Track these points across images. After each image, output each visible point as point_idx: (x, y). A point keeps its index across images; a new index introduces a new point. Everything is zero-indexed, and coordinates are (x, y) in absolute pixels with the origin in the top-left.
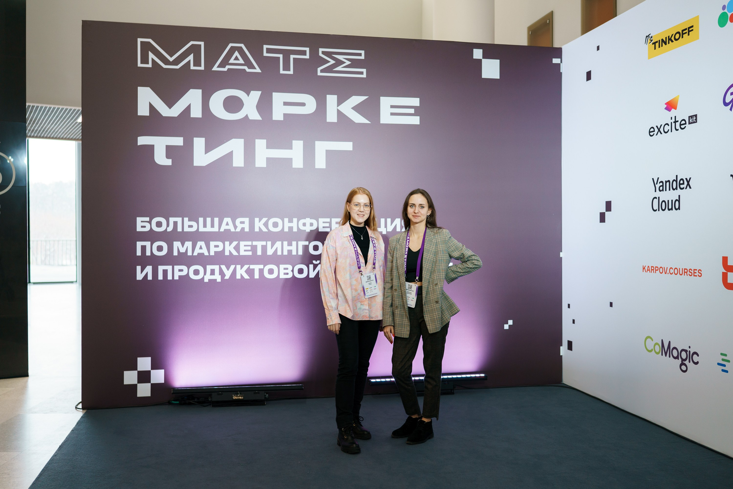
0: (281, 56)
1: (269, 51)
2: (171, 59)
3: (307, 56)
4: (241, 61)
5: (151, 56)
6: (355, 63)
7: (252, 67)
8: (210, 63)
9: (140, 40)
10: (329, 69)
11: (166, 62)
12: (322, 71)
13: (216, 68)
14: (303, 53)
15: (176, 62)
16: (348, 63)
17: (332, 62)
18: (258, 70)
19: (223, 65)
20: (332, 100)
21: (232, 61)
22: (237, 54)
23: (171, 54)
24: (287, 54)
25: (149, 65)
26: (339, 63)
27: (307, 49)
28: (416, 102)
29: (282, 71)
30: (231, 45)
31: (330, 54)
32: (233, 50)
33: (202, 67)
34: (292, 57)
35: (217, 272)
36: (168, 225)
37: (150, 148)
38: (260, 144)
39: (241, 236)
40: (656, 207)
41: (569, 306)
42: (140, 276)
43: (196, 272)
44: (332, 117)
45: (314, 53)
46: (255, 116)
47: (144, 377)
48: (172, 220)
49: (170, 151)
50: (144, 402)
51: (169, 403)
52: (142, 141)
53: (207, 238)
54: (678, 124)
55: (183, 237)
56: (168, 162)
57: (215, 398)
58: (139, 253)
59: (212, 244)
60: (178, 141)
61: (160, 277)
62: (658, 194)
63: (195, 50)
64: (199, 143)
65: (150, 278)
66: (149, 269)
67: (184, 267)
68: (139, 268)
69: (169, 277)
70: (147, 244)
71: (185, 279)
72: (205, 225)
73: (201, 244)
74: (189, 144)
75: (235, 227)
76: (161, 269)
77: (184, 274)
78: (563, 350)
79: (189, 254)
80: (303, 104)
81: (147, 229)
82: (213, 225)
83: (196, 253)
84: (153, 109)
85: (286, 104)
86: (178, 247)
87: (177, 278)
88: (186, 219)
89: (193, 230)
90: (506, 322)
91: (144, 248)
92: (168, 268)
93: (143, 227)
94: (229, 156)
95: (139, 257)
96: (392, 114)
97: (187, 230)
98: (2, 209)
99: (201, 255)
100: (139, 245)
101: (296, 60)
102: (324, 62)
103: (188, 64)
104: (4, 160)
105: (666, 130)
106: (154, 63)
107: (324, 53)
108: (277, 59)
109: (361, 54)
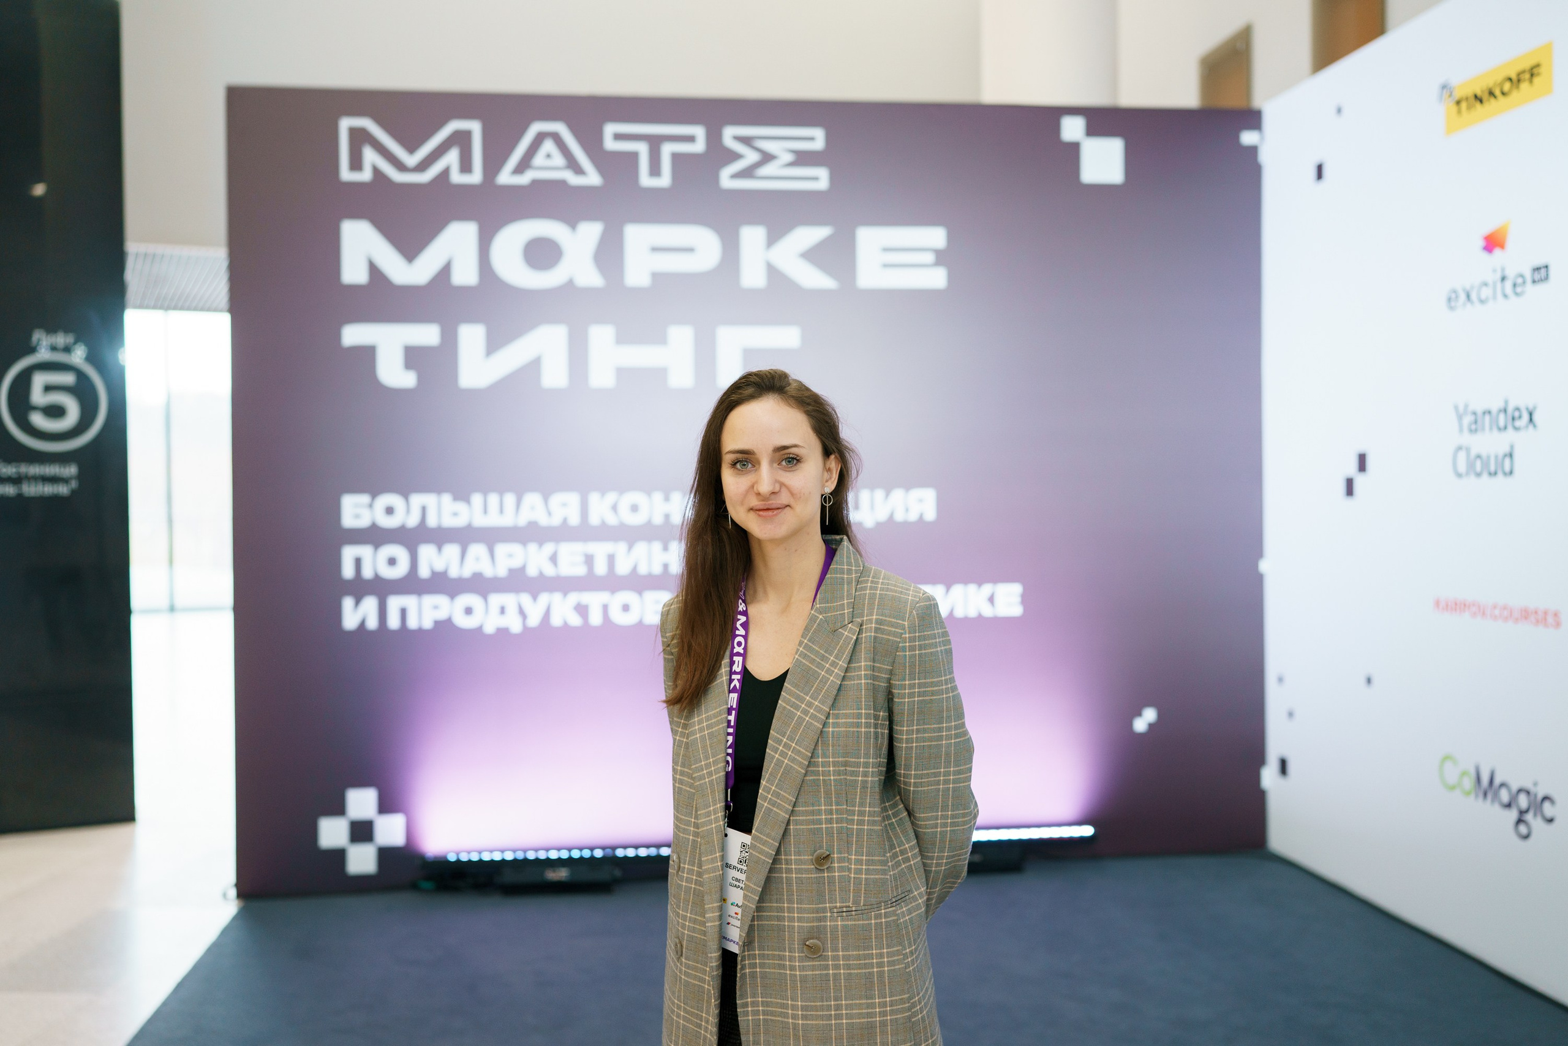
0: (642, 149)
1: (618, 137)
2: (412, 160)
3: (699, 147)
4: (559, 160)
5: (370, 156)
6: (803, 158)
7: (578, 170)
8: (492, 166)
9: (346, 124)
10: (747, 173)
11: (401, 167)
12: (732, 176)
13: (505, 177)
14: (691, 139)
15: (422, 166)
16: (789, 158)
17: (751, 157)
19: (520, 169)
20: (752, 236)
21: (539, 160)
22: (548, 146)
23: (411, 149)
24: (655, 143)
25: (366, 175)
26: (767, 158)
27: (699, 131)
28: (936, 237)
29: (646, 180)
30: (536, 128)
31: (746, 141)
32: (540, 138)
33: (476, 177)
34: (667, 150)
35: (512, 610)
36: (408, 511)
37: (367, 354)
38: (601, 336)
39: (562, 533)
40: (1462, 467)
41: (1280, 680)
42: (350, 621)
43: (469, 611)
44: (753, 276)
45: (714, 138)
46: (589, 277)
47: (362, 832)
48: (418, 500)
49: (413, 356)
50: (362, 885)
51: (414, 887)
52: (353, 335)
53: (491, 537)
54: (1508, 285)
55: (440, 537)
56: (406, 380)
57: (509, 877)
58: (348, 571)
59: (501, 549)
60: (427, 334)
61: (394, 622)
62: (1467, 439)
63: (461, 140)
64: (471, 336)
65: (372, 624)
66: (370, 604)
67: (441, 600)
68: (348, 603)
69: (412, 623)
70: (365, 551)
71: (444, 626)
72: (485, 511)
73: (477, 550)
74: (450, 339)
75: (550, 514)
76: (395, 603)
77: (442, 615)
78: (1269, 776)
79: (454, 573)
80: (690, 250)
81: (364, 522)
82: (501, 511)
83: (467, 572)
84: (374, 270)
85: (655, 249)
86: (430, 559)
87: (428, 624)
88: (446, 498)
89: (460, 522)
90: (1139, 714)
91: (358, 562)
92: (409, 601)
93: (357, 516)
94: (534, 366)
95: (349, 582)
96: (886, 266)
97: (448, 522)
98: (80, 477)
99: (478, 577)
100: (349, 554)
101: (676, 157)
102: (736, 156)
103: (446, 172)
104: (81, 375)
105: (1483, 296)
106: (376, 171)
107: (739, 139)
108: (634, 156)
109: (816, 138)
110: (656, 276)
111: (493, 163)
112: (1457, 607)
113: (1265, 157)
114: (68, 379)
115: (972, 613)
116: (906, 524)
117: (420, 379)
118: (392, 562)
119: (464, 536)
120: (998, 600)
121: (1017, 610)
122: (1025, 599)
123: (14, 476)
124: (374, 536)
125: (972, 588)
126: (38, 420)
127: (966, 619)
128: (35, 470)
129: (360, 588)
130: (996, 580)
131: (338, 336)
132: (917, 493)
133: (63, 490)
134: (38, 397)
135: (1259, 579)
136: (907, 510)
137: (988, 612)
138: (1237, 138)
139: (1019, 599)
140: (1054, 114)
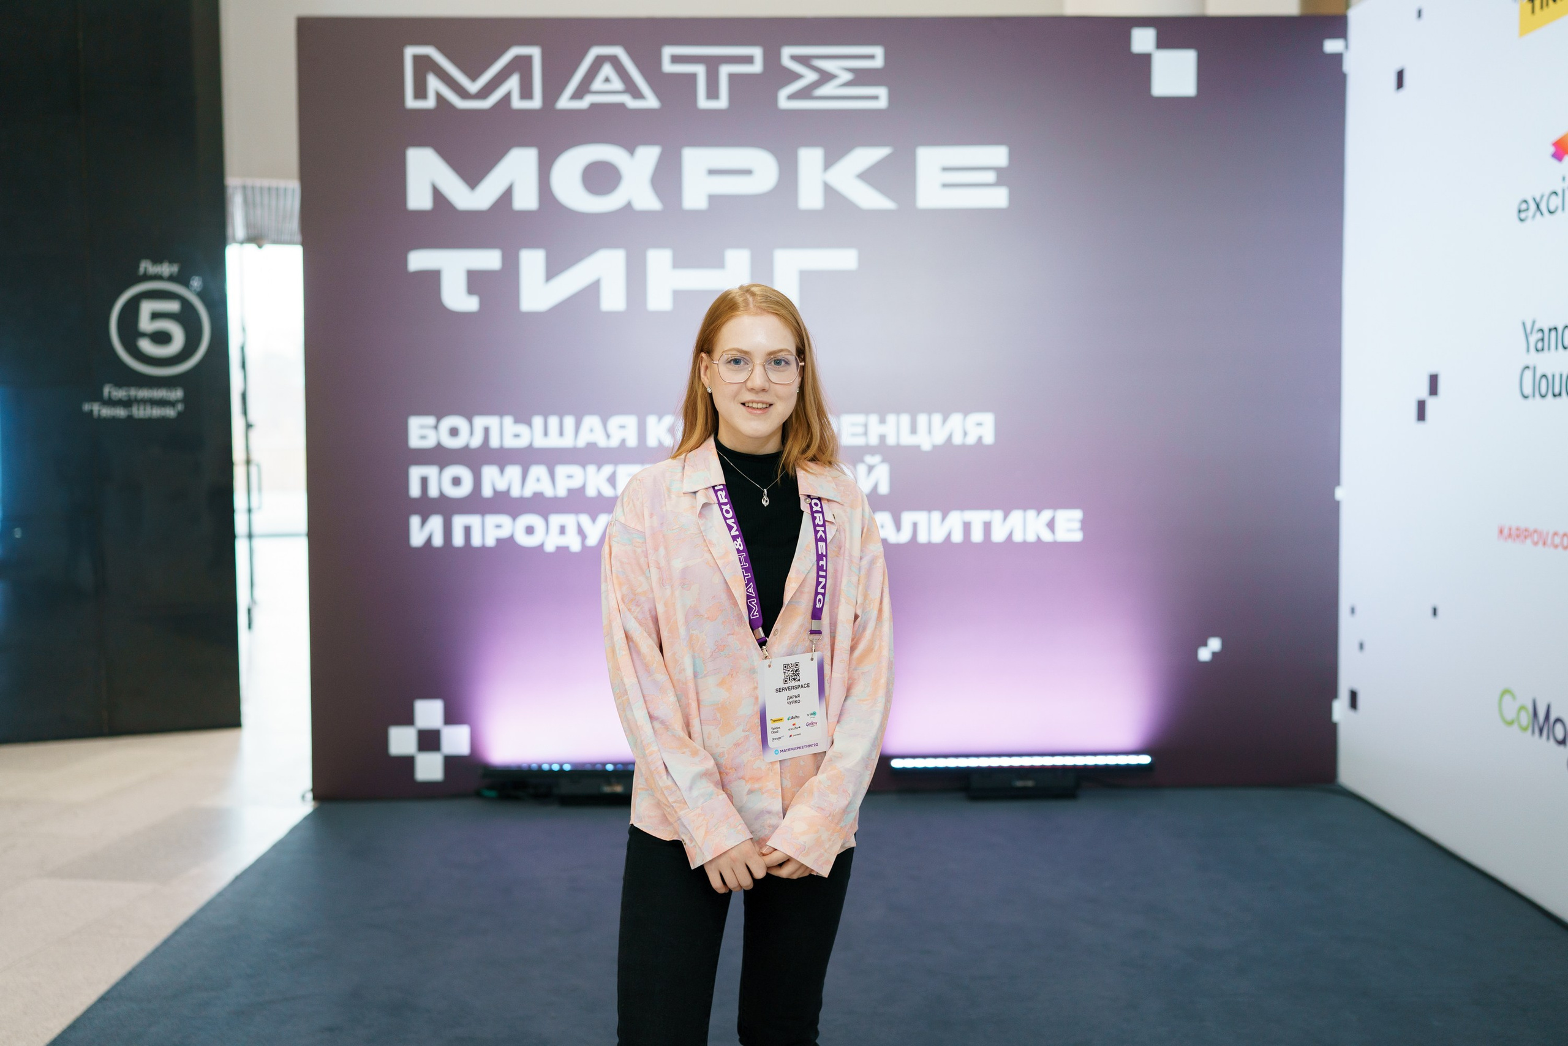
0: (700, 70)
1: (676, 59)
2: (473, 87)
3: (757, 67)
4: (617, 84)
5: (434, 84)
6: (862, 77)
7: (637, 94)
8: (552, 91)
9: (410, 52)
10: (805, 93)
11: (463, 94)
12: (791, 97)
13: (564, 102)
14: (749, 60)
15: (484, 93)
16: (847, 77)
17: (810, 77)
18: (651, 102)
19: (578, 95)
20: (810, 158)
21: (598, 84)
22: (607, 70)
23: (473, 78)
24: (712, 64)
25: (430, 103)
26: (826, 77)
27: (757, 52)
28: (998, 155)
29: (703, 103)
30: (595, 52)
31: (804, 60)
32: (599, 61)
33: (536, 103)
34: (725, 70)
35: (572, 530)
36: (472, 433)
37: (433, 278)
38: (658, 260)
39: (620, 455)
40: (1528, 390)
41: (1353, 611)
42: (417, 539)
43: (530, 530)
44: (810, 197)
45: (772, 58)
46: (647, 200)
47: (429, 741)
48: (480, 422)
49: (476, 281)
50: (429, 791)
51: (478, 795)
52: (419, 260)
53: (552, 458)
55: (503, 458)
56: (470, 304)
57: (566, 788)
58: (415, 491)
59: (561, 471)
60: (489, 259)
61: (458, 540)
62: (1533, 358)
63: (522, 65)
64: (532, 261)
65: (438, 541)
66: (436, 523)
67: (504, 520)
68: (415, 521)
69: (476, 541)
70: (431, 472)
71: (507, 544)
72: (546, 434)
73: (538, 471)
74: (511, 265)
75: (608, 436)
76: (459, 522)
77: (504, 533)
78: (1340, 709)
79: (515, 493)
80: (748, 172)
81: (430, 443)
82: (561, 434)
83: (528, 493)
84: (437, 195)
85: (712, 172)
86: (493, 479)
87: (490, 542)
88: (508, 420)
89: (522, 443)
90: (1205, 644)
91: (424, 481)
92: (474, 521)
93: (423, 437)
94: (593, 290)
95: (415, 500)
96: (945, 186)
97: (510, 443)
98: (185, 400)
99: (538, 496)
100: (415, 473)
101: (732, 77)
102: (796, 77)
103: (507, 97)
104: (186, 304)
105: (1552, 208)
106: (439, 97)
107: (794, 58)
108: (693, 77)
109: (876, 56)
110: (713, 199)
111: (553, 89)
112: (1519, 534)
113: (1348, 66)
114: (174, 306)
115: (1031, 538)
116: (963, 447)
117: (482, 303)
118: (456, 481)
119: (526, 458)
120: (1059, 525)
121: (1077, 537)
122: (1085, 525)
123: (125, 399)
124: (439, 456)
125: (1031, 514)
126: (146, 346)
127: (1025, 544)
128: (144, 393)
129: (427, 507)
130: (1056, 506)
131: (404, 262)
132: (974, 418)
133: (170, 412)
134: (145, 324)
135: (1335, 506)
136: (965, 434)
137: (1047, 536)
138: (1321, 45)
139: (1078, 525)
140: (1124, 25)
